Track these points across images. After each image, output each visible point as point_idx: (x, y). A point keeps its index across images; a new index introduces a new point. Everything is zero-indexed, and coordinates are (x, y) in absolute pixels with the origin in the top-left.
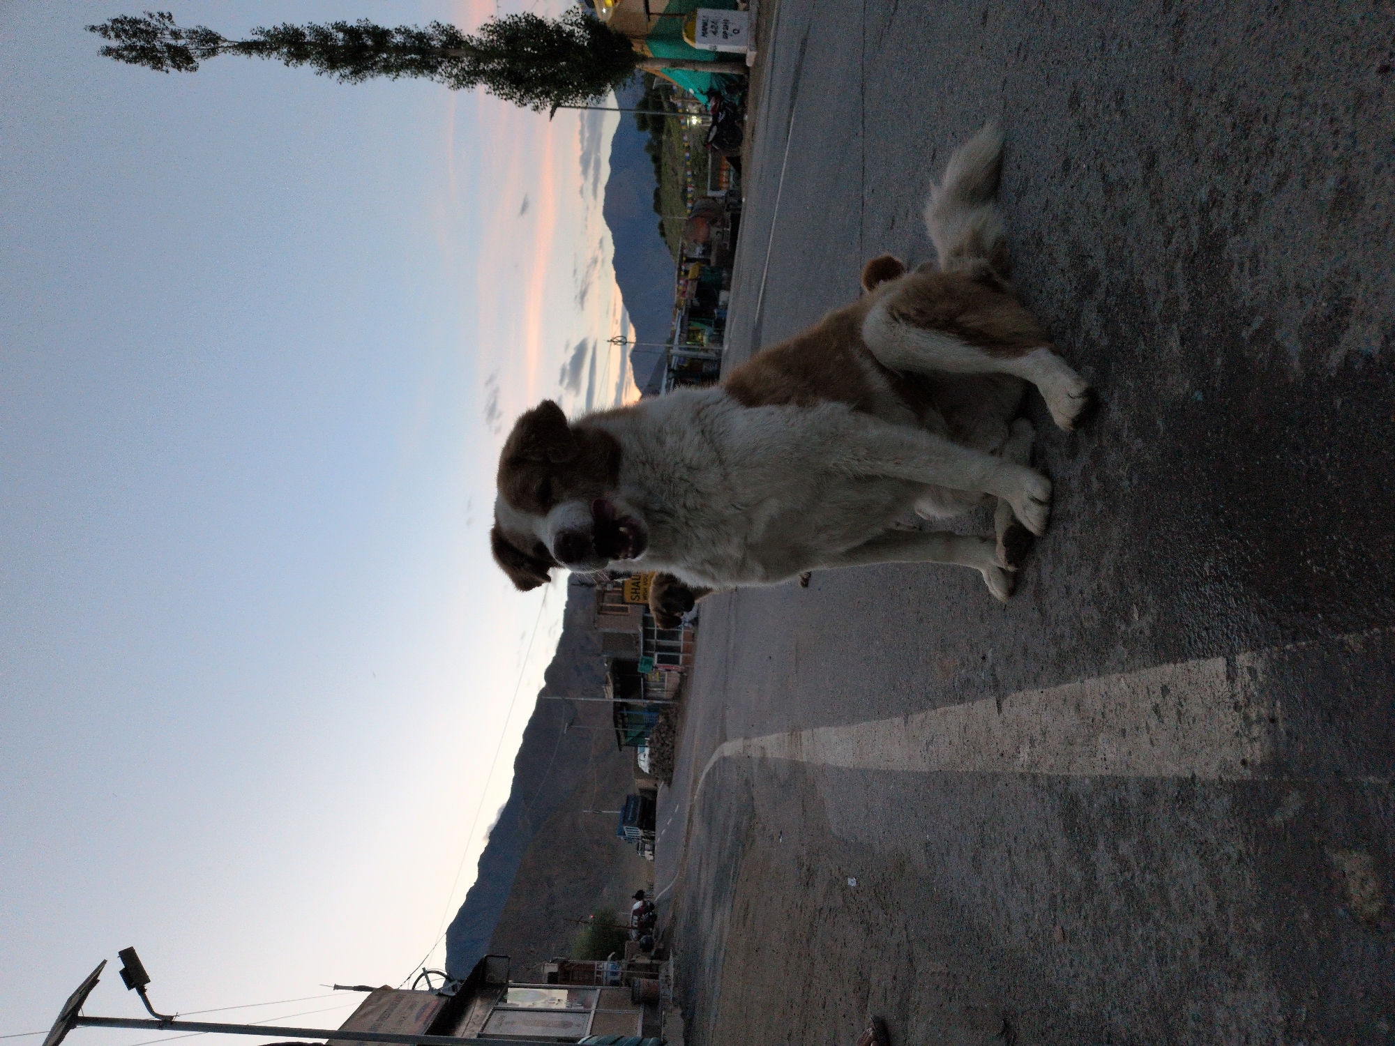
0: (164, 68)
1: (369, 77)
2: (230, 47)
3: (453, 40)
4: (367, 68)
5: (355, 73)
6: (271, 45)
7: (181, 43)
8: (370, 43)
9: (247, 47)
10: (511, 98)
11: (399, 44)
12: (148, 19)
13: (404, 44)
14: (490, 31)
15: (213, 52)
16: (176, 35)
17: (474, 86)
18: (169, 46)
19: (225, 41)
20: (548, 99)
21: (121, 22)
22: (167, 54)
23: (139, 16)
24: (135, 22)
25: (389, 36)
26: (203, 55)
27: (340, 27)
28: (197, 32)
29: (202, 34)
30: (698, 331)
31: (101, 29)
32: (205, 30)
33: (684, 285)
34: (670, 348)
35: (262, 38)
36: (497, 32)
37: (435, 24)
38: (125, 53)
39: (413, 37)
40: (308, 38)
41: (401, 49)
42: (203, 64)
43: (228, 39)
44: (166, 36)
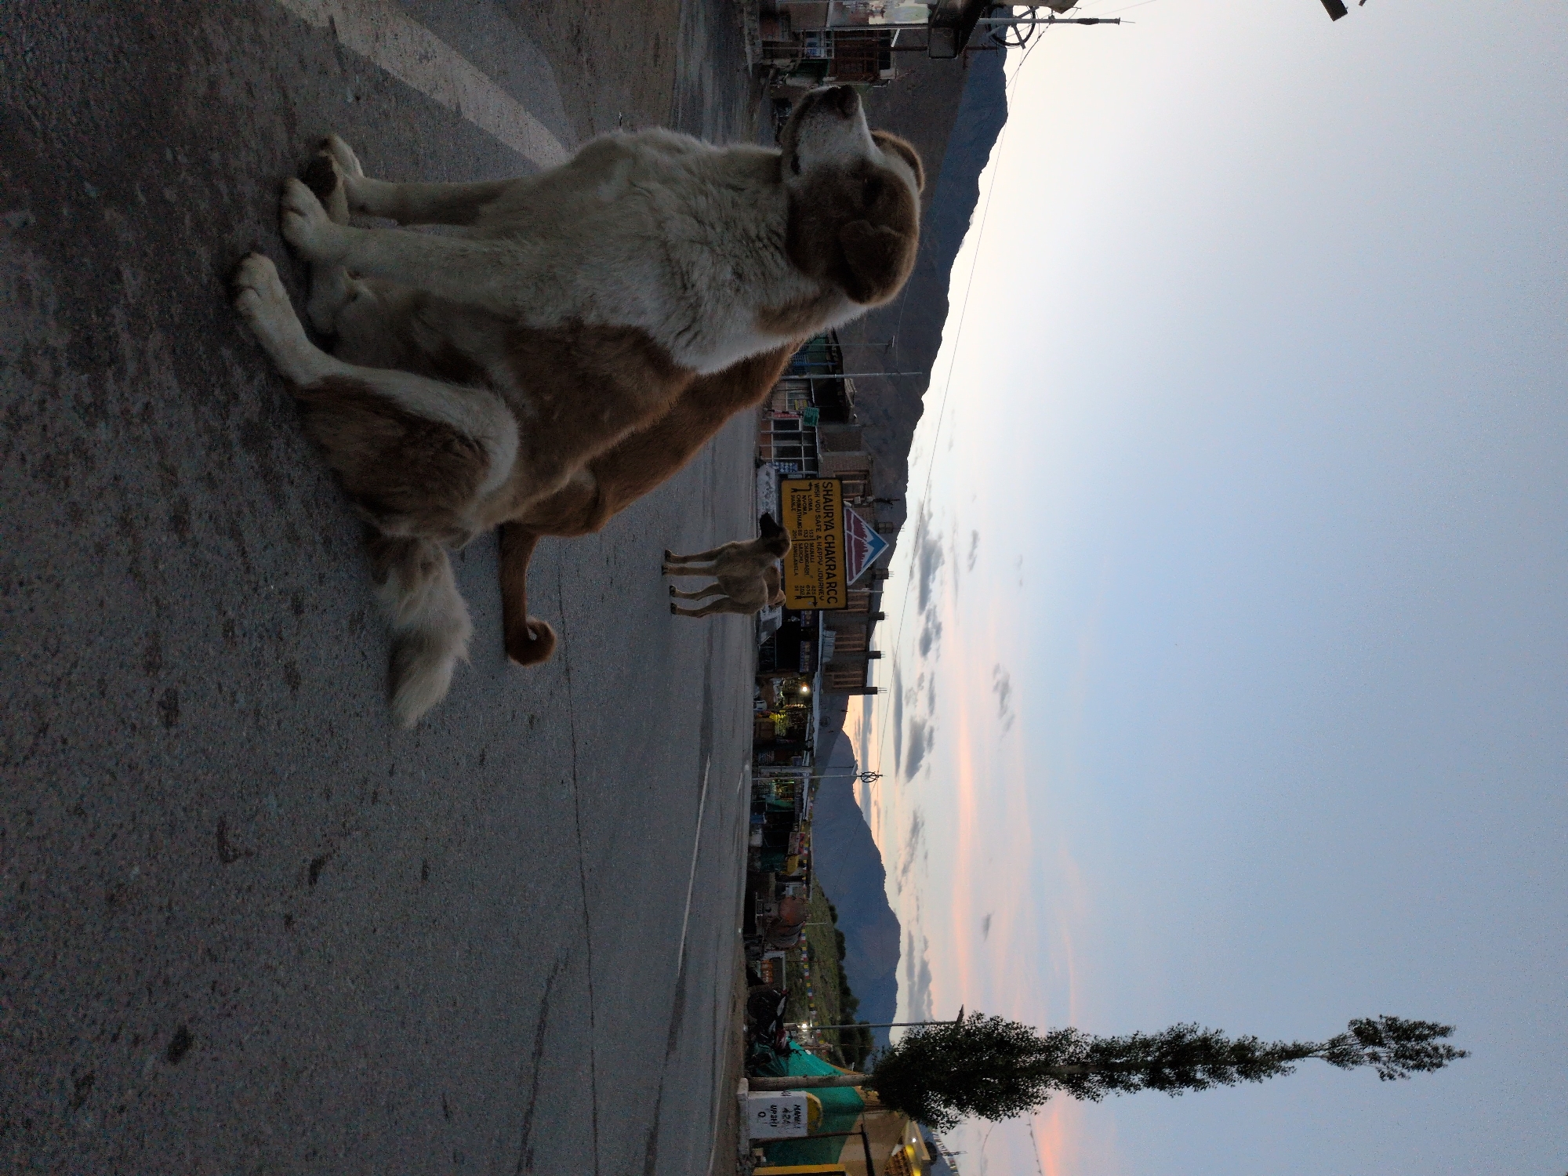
0: (1384, 1020)
1: (1165, 1034)
2: (1316, 1050)
3: (1076, 1082)
4: (1168, 1043)
5: (1179, 1036)
6: (1273, 1057)
7: (1369, 1050)
8: (1167, 1071)
9: (1299, 1052)
10: (1007, 1025)
11: (1135, 1073)
12: (1405, 1071)
13: (1129, 1074)
14: (1037, 1097)
15: (1334, 1043)
16: (1375, 1058)
17: (1049, 1035)
18: (1381, 1044)
19: (1322, 1057)
20: (967, 1028)
21: (1433, 1065)
22: (1383, 1035)
23: (1415, 1074)
24: (1419, 1066)
25: (1147, 1080)
26: (1345, 1038)
27: (1200, 1085)
28: (1353, 1063)
29: (1348, 1061)
30: (782, 797)
31: (1454, 1055)
32: (1345, 1066)
33: (802, 848)
34: (813, 774)
35: (1283, 1064)
36: (1028, 1098)
37: (1097, 1099)
38: (1427, 1032)
39: (1120, 1082)
40: (1234, 1069)
41: (1131, 1067)
42: (1342, 1029)
43: (1319, 1059)
44: (1385, 1054)
